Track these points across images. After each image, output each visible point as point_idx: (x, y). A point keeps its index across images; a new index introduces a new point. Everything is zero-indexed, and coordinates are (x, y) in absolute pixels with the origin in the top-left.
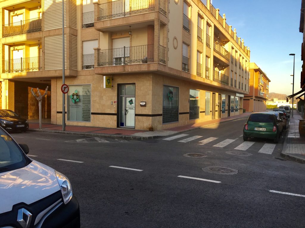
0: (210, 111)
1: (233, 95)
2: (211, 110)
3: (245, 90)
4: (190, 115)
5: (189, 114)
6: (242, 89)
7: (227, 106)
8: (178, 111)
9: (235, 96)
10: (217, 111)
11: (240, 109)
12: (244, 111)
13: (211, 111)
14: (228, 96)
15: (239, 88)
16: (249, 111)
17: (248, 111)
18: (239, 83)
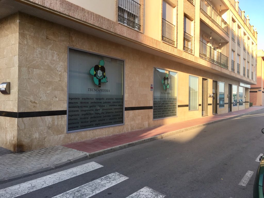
0: (198, 105)
1: (236, 84)
2: (201, 103)
3: (252, 78)
4: (154, 112)
5: (152, 110)
6: (248, 76)
7: (228, 99)
8: (122, 105)
9: (239, 86)
10: (210, 104)
11: (246, 102)
12: (251, 105)
13: (200, 105)
14: (229, 84)
15: (244, 75)
16: (257, 105)
17: (255, 104)
18: (244, 68)
